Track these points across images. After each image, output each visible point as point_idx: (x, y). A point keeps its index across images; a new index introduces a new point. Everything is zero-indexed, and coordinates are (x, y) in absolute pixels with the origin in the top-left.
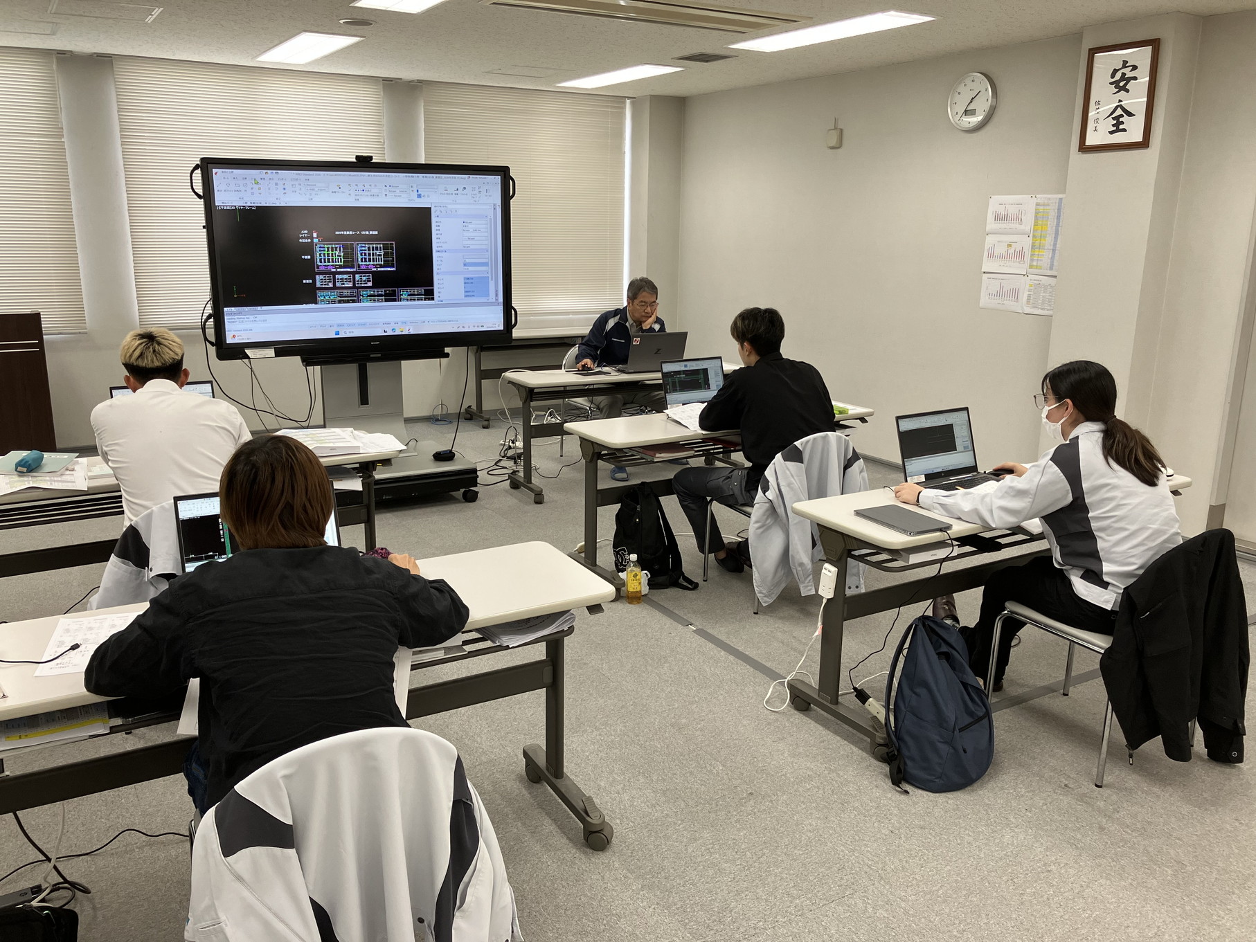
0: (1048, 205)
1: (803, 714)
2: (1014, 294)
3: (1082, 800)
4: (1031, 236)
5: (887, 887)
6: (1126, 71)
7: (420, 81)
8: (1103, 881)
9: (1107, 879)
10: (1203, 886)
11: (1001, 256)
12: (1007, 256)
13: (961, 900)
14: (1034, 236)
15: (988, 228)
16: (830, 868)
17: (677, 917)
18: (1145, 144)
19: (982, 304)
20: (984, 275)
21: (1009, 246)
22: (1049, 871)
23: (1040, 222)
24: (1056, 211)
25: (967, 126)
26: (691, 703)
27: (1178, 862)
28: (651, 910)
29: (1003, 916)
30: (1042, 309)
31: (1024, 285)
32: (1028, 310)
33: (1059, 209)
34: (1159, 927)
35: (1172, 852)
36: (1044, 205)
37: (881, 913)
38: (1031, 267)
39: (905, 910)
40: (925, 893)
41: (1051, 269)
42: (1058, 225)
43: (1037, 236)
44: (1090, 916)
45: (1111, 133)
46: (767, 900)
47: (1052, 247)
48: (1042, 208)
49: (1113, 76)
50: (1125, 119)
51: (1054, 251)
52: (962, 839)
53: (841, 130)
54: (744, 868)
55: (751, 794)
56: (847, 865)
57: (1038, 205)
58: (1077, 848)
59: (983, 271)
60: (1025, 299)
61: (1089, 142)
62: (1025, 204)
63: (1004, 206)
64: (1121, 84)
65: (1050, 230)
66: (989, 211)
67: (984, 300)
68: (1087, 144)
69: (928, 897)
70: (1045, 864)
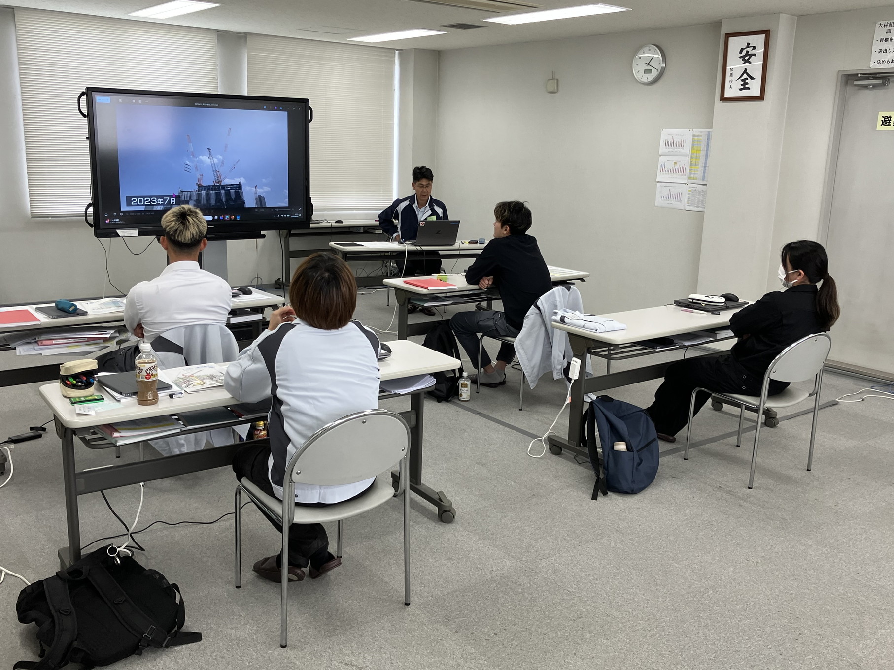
0: (701, 136)
1: (559, 457)
2: (678, 197)
3: (729, 493)
4: (690, 157)
5: (622, 535)
6: (749, 49)
7: (245, 33)
8: (741, 528)
9: (743, 527)
10: (797, 528)
11: (669, 171)
12: (673, 171)
13: (663, 539)
14: (692, 157)
15: (661, 152)
16: (586, 527)
17: (502, 551)
18: (761, 98)
19: (656, 204)
20: (659, 185)
21: (675, 163)
22: (712, 525)
23: (695, 148)
24: (706, 140)
25: (644, 80)
26: (487, 452)
27: (783, 519)
28: (487, 548)
29: (687, 545)
30: (698, 207)
31: (685, 190)
32: (688, 208)
33: (708, 139)
34: (772, 546)
35: (779, 514)
36: (698, 136)
37: (619, 546)
38: (690, 178)
39: (632, 544)
40: (643, 537)
41: (703, 179)
42: (707, 150)
43: (693, 157)
44: (735, 543)
45: (741, 89)
46: (553, 542)
47: (704, 165)
48: (696, 138)
49: (741, 53)
50: (749, 81)
51: (705, 167)
52: (662, 513)
53: (558, 80)
54: (537, 528)
55: (534, 495)
56: (596, 526)
57: (694, 136)
58: (727, 514)
59: (657, 180)
60: (686, 200)
61: (726, 96)
62: (686, 135)
63: (671, 136)
64: (746, 58)
65: (702, 153)
66: (661, 140)
67: (659, 202)
68: (725, 96)
69: (645, 538)
70: (709, 522)
